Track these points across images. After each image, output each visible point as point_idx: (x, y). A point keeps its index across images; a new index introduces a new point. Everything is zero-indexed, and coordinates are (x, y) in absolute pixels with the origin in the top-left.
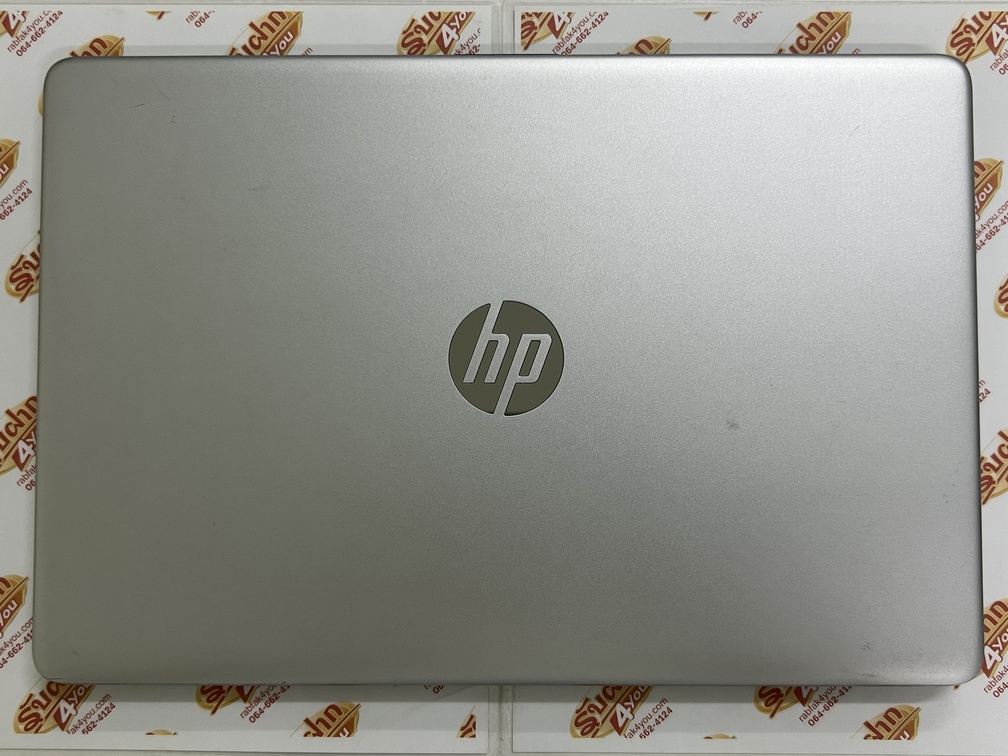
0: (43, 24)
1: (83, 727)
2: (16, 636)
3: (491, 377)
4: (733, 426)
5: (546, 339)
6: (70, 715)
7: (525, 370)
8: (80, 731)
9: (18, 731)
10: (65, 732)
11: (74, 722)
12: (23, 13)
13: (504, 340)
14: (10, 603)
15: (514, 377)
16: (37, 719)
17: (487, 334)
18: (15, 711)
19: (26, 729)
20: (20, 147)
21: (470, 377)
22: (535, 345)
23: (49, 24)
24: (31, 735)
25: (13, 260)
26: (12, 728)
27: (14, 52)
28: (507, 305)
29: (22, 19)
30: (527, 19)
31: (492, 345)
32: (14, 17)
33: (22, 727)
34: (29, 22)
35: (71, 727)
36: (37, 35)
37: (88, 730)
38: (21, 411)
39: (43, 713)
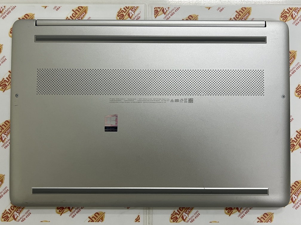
0: (10, 10)
1: (22, 220)
2: (1, 193)
6: (18, 216)
8: (20, 221)
10: (16, 221)
11: (19, 218)
12: (4, 7)
16: (8, 217)
18: (1, 215)
19: (4, 220)
20: (3, 46)
23: (12, 10)
24: (6, 222)
27: (2, 18)
29: (4, 8)
30: (156, 9)
32: (2, 8)
33: (3, 220)
34: (6, 9)
35: (18, 220)
36: (9, 13)
37: (23, 220)
38: (3, 125)
39: (9, 216)
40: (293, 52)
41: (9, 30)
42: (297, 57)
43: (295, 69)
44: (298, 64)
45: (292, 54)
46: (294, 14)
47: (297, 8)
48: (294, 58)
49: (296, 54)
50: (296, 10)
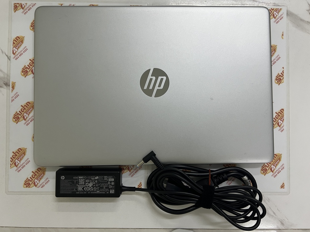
0: (31, 6)
1: (41, 186)
2: (24, 163)
3: (151, 88)
4: (212, 99)
5: (165, 78)
6: (38, 183)
7: (159, 86)
8: (40, 187)
9: (24, 187)
10: (36, 188)
11: (39, 185)
12: (26, 4)
13: (154, 78)
14: (22, 155)
15: (157, 88)
16: (29, 184)
17: (150, 77)
18: (23, 182)
19: (26, 187)
20: (25, 38)
21: (145, 88)
22: (162, 79)
23: (32, 7)
24: (28, 188)
25: (23, 67)
26: (23, 187)
27: (23, 13)
28: (155, 69)
29: (26, 5)
31: (151, 79)
32: (24, 5)
33: (25, 186)
34: (27, 6)
35: (38, 186)
36: (30, 9)
37: (43, 187)
38: (25, 106)
39: (31, 183)
40: (274, 46)
41: (30, 24)
42: (277, 50)
43: (275, 60)
44: (278, 56)
45: (273, 48)
46: (276, 14)
47: (278, 9)
48: (275, 51)
49: (276, 47)
50: (277, 10)
